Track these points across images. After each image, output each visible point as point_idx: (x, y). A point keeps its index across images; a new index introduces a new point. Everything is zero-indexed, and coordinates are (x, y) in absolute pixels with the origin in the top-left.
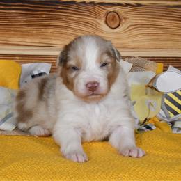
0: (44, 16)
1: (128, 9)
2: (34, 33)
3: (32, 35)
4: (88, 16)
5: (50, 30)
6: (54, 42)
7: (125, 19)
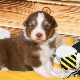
0: (9, 6)
1: (56, 7)
2: (3, 15)
3: (2, 16)
4: (32, 8)
5: (11, 14)
6: (12, 20)
7: (53, 12)
